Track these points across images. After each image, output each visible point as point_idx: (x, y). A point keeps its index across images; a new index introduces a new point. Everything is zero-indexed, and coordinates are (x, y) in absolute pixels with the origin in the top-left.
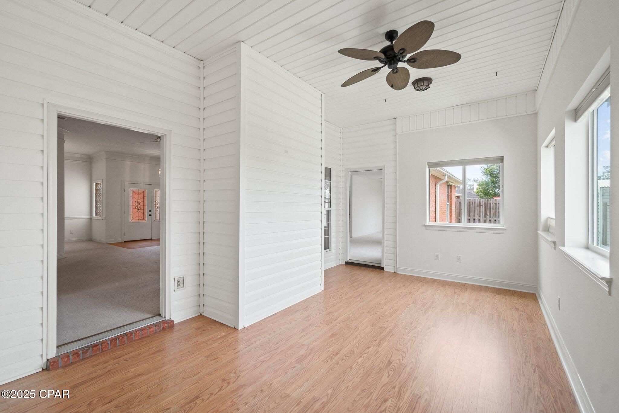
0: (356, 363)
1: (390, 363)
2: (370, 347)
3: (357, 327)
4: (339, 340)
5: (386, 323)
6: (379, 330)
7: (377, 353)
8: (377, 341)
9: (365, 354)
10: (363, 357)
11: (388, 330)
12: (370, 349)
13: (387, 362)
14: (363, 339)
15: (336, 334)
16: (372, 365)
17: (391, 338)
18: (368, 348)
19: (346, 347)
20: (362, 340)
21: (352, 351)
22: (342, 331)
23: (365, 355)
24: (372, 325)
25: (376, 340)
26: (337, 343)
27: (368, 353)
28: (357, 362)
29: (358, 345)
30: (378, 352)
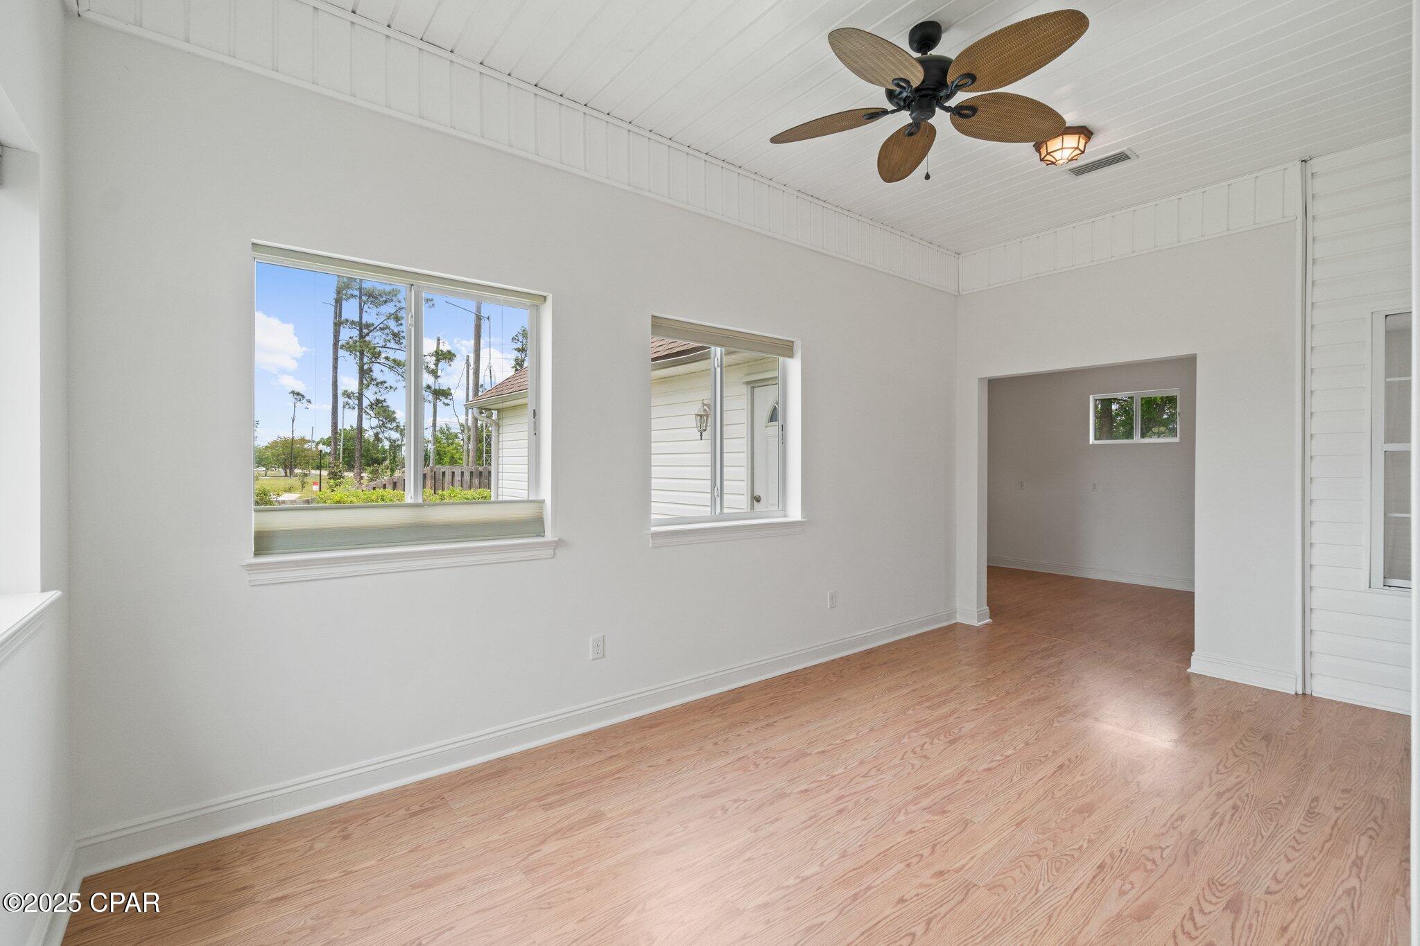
0: (1017, 748)
1: (952, 742)
2: (985, 770)
3: (1018, 825)
4: (1066, 794)
5: (920, 826)
6: (949, 807)
7: (973, 758)
8: (965, 779)
9: (999, 760)
10: (1002, 755)
11: (925, 802)
12: (985, 766)
13: (958, 743)
14: (1001, 789)
15: (1080, 811)
16: (986, 743)
17: (927, 781)
18: (989, 769)
19: (1043, 778)
20: (1005, 786)
21: (1028, 769)
22: (1063, 820)
23: (998, 757)
24: (967, 823)
25: (968, 781)
26: (1068, 788)
27: (992, 761)
28: (1015, 749)
29: (1015, 778)
30: (969, 760)
